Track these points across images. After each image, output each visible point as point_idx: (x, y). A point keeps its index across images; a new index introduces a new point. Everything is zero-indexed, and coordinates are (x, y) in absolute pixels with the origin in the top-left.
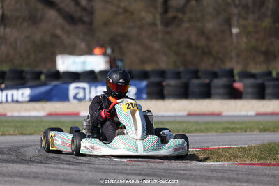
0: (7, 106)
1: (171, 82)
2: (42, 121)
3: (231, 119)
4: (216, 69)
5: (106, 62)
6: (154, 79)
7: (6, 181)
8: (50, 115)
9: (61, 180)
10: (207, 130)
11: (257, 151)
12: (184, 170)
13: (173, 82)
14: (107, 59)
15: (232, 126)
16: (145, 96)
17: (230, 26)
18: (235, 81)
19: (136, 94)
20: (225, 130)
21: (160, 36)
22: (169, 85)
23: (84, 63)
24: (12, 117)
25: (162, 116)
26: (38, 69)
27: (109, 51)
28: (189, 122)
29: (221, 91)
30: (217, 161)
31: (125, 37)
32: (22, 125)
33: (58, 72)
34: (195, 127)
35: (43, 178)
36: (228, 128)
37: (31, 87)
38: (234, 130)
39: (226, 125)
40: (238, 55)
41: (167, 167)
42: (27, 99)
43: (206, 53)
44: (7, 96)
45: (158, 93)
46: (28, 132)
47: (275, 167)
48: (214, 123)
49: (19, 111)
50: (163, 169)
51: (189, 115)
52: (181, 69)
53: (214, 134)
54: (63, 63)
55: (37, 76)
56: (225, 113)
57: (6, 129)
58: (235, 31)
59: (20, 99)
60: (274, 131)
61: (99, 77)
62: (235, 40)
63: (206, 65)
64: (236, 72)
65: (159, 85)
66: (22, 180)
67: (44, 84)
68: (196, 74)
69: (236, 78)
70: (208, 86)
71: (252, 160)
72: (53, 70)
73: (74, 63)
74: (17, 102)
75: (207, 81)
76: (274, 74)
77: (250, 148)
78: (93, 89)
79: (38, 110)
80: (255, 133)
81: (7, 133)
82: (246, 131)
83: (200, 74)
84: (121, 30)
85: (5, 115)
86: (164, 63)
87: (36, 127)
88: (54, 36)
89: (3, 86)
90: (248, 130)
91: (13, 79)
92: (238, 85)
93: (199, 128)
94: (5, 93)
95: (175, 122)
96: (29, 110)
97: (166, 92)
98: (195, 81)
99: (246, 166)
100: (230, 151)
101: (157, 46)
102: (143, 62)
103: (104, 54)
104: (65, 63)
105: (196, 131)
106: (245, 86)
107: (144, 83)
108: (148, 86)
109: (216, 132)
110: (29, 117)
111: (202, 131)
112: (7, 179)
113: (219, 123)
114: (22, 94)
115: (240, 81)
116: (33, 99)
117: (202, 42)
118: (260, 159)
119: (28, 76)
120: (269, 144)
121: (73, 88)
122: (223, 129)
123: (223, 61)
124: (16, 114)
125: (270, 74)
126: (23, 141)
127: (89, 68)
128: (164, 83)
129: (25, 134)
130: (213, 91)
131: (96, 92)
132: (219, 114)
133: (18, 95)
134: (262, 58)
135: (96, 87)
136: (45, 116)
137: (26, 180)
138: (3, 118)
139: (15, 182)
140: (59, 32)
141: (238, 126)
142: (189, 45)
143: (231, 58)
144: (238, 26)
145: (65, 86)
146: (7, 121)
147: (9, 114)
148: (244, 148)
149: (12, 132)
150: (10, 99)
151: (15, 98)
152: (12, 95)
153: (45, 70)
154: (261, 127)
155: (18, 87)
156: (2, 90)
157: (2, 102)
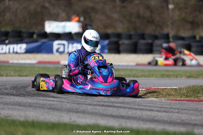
0: (9, 56)
1: (125, 42)
2: (34, 67)
4: (157, 33)
5: (80, 27)
6: (114, 39)
7: (9, 108)
8: (40, 62)
9: (48, 108)
10: (149, 76)
11: (185, 91)
13: (126, 42)
14: (81, 24)
15: (167, 73)
16: (106, 51)
17: (168, 3)
19: (100, 49)
21: (118, 9)
22: (123, 44)
23: (64, 27)
24: (13, 63)
25: (118, 65)
26: (31, 31)
27: (82, 19)
28: (137, 70)
29: (160, 48)
30: (157, 98)
31: (93, 9)
32: (20, 69)
33: (46, 33)
34: (141, 74)
36: (164, 75)
37: (27, 43)
38: (168, 76)
39: (163, 73)
40: (172, 24)
41: (122, 101)
42: (24, 51)
43: (151, 22)
44: (9, 49)
45: (116, 49)
46: (24, 75)
47: (197, 103)
48: (155, 71)
49: (18, 60)
51: (137, 65)
52: (132, 32)
53: (155, 78)
54: (50, 26)
55: (31, 35)
57: (8, 72)
58: (171, 6)
59: (19, 51)
60: (196, 77)
61: (75, 37)
62: (171, 13)
63: (150, 30)
64: (171, 35)
65: (117, 43)
66: (20, 108)
67: (36, 41)
68: (142, 36)
69: (171, 40)
70: (151, 45)
71: (181, 97)
72: (42, 31)
73: (57, 27)
74: (17, 53)
75: (150, 41)
76: (198, 38)
77: (180, 89)
78: (70, 45)
79: (31, 59)
80: (183, 78)
81: (9, 75)
82: (177, 77)
83: (146, 37)
84: (90, 4)
85: (8, 62)
86: (120, 28)
87: (30, 71)
88: (44, 7)
89: (7, 42)
90: (178, 77)
91: (14, 37)
93: (144, 74)
94: (8, 46)
95: (127, 69)
96: (25, 59)
97: (121, 48)
98: (142, 41)
99: (177, 102)
100: (166, 91)
101: (116, 16)
102: (106, 27)
103: (79, 21)
104: (51, 27)
105: (142, 76)
106: (177, 46)
107: (106, 42)
108: (109, 44)
109: (156, 77)
110: (25, 64)
111: (146, 76)
112: (10, 107)
113: (158, 71)
114: (21, 48)
115: (174, 42)
116: (28, 51)
117: (148, 14)
118: (187, 96)
119: (25, 35)
120: (194, 86)
121: (56, 44)
122: (161, 75)
123: (161, 27)
124: (15, 61)
125: (194, 37)
126: (21, 81)
127: (67, 30)
128: (120, 42)
129: (22, 76)
130: (155, 48)
131: (73, 47)
133: (17, 48)
134: (189, 26)
135: (73, 44)
136: (36, 64)
137: (23, 108)
138: (6, 64)
139: (15, 109)
140: (47, 5)
141: (172, 73)
142: (138, 16)
143: (168, 26)
144: (173, 4)
145: (50, 43)
146: (9, 67)
147: (11, 61)
148: (176, 89)
149: (13, 74)
151: (15, 51)
152: (13, 48)
153: (36, 31)
154: (188, 74)
155: (17, 42)
156: (7, 44)
157: (5, 53)
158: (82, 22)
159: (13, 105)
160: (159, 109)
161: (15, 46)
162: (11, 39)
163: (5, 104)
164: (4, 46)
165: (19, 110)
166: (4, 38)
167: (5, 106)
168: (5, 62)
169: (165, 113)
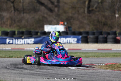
0: (24, 45)
1: (91, 37)
3: (116, 52)
4: (109, 31)
6: (84, 35)
7: (27, 77)
10: (106, 56)
12: (99, 73)
15: (116, 55)
16: (80, 42)
17: (115, 14)
18: (117, 36)
19: (77, 41)
20: (114, 56)
21: (86, 18)
22: (90, 38)
23: (56, 28)
25: (87, 50)
26: (37, 31)
27: (66, 23)
28: (98, 53)
29: (111, 40)
30: (112, 69)
31: (72, 17)
33: (45, 32)
34: (101, 55)
35: (42, 76)
36: (115, 55)
37: (34, 38)
38: (117, 56)
39: (114, 54)
40: (118, 26)
41: (92, 72)
42: (33, 43)
43: (105, 24)
44: (24, 41)
45: (86, 41)
48: (109, 53)
49: (30, 48)
50: (90, 72)
51: (98, 50)
52: (95, 31)
53: (109, 58)
54: (47, 28)
55: (37, 33)
56: (113, 49)
58: (117, 16)
59: (30, 43)
61: (62, 34)
62: (117, 19)
63: (106, 29)
64: (117, 32)
65: (86, 37)
66: (33, 76)
67: (40, 37)
68: (101, 33)
69: (117, 35)
70: (106, 38)
72: (43, 31)
73: (52, 28)
74: (29, 44)
75: (106, 36)
84: (70, 15)
85: (24, 49)
88: (43, 17)
89: (23, 37)
91: (27, 34)
92: (118, 38)
93: (103, 55)
94: (24, 40)
95: (93, 52)
96: (33, 47)
97: (89, 40)
98: (101, 36)
101: (85, 22)
102: (79, 28)
108: (82, 38)
109: (110, 57)
111: (104, 57)
112: (27, 76)
113: (111, 53)
114: (31, 41)
115: (119, 36)
116: (35, 43)
117: (104, 20)
119: (33, 33)
122: (113, 56)
123: (112, 28)
124: (28, 49)
128: (88, 37)
130: (108, 40)
131: (61, 40)
132: (111, 50)
133: (29, 41)
135: (61, 38)
137: (35, 76)
138: (23, 51)
139: (31, 77)
140: (45, 15)
141: (119, 55)
142: (98, 21)
143: (115, 27)
144: (118, 14)
146: (25, 52)
147: (26, 49)
150: (26, 43)
151: (28, 42)
152: (27, 41)
153: (40, 31)
155: (29, 38)
156: (23, 39)
157: (22, 44)
158: (66, 25)
159: (29, 75)
160: (114, 76)
161: (28, 40)
162: (25, 36)
163: (24, 74)
164: (21, 40)
165: (33, 78)
166: (21, 35)
167: (25, 76)
168: (22, 49)
169: (117, 79)
